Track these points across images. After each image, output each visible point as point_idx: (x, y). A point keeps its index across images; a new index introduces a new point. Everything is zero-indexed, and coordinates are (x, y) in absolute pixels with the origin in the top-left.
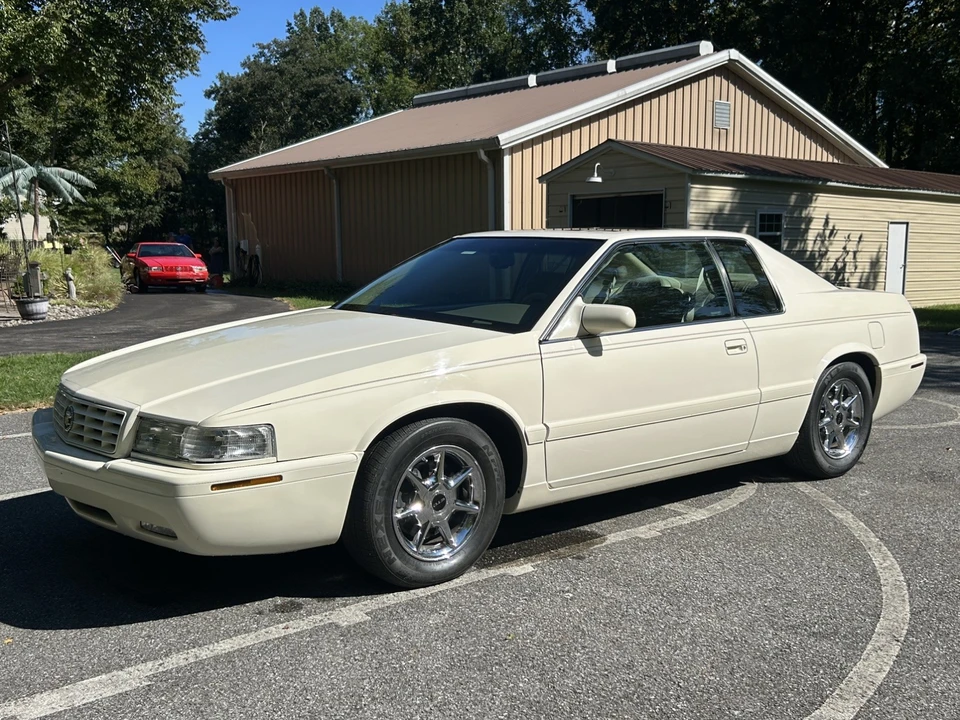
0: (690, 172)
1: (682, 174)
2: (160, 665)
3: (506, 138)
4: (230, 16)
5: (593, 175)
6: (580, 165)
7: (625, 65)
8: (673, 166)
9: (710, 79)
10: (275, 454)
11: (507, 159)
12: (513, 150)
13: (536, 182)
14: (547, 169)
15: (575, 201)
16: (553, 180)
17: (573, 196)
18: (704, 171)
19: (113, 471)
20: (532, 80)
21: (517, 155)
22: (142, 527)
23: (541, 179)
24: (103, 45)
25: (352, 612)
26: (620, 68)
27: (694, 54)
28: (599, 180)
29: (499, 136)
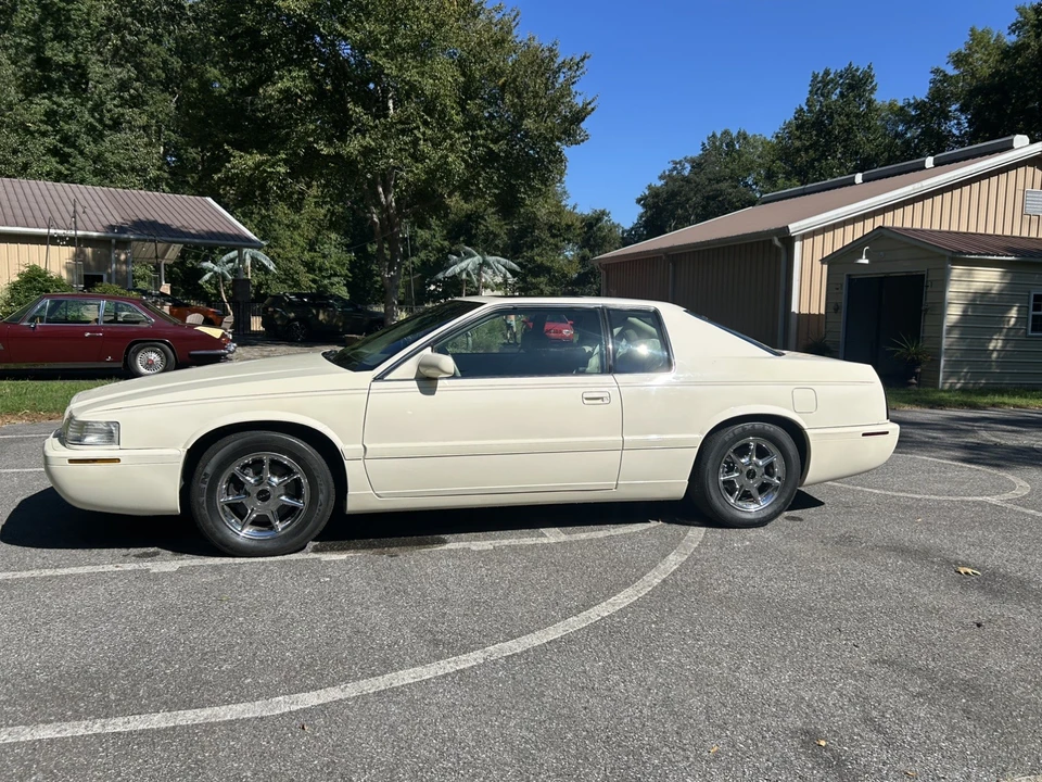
0: (950, 254)
1: (943, 256)
4: (583, 141)
5: (861, 258)
6: (853, 249)
7: (942, 161)
8: (936, 250)
10: (117, 444)
11: (798, 245)
12: (804, 237)
13: (817, 264)
14: (828, 252)
15: (850, 279)
16: (831, 261)
17: (849, 276)
18: (966, 254)
20: (859, 178)
21: (809, 242)
23: (823, 261)
24: (490, 168)
26: (936, 164)
27: (1009, 147)
28: (867, 261)
29: (790, 226)
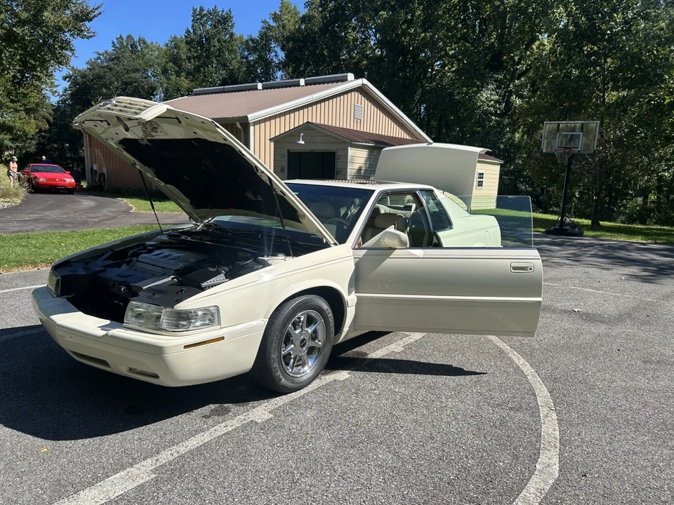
0: (350, 141)
1: (346, 142)
2: (156, 460)
3: (252, 117)
5: (299, 140)
6: (292, 134)
7: (310, 82)
8: (340, 138)
9: (353, 93)
10: (219, 323)
11: (252, 128)
12: (255, 123)
13: (268, 142)
14: (273, 136)
15: (289, 153)
16: (277, 141)
17: (288, 150)
18: (356, 141)
19: (113, 337)
20: (260, 86)
21: (257, 127)
22: (131, 370)
23: (271, 140)
25: (261, 411)
26: (307, 84)
27: (345, 80)
28: (303, 142)
29: (250, 116)
